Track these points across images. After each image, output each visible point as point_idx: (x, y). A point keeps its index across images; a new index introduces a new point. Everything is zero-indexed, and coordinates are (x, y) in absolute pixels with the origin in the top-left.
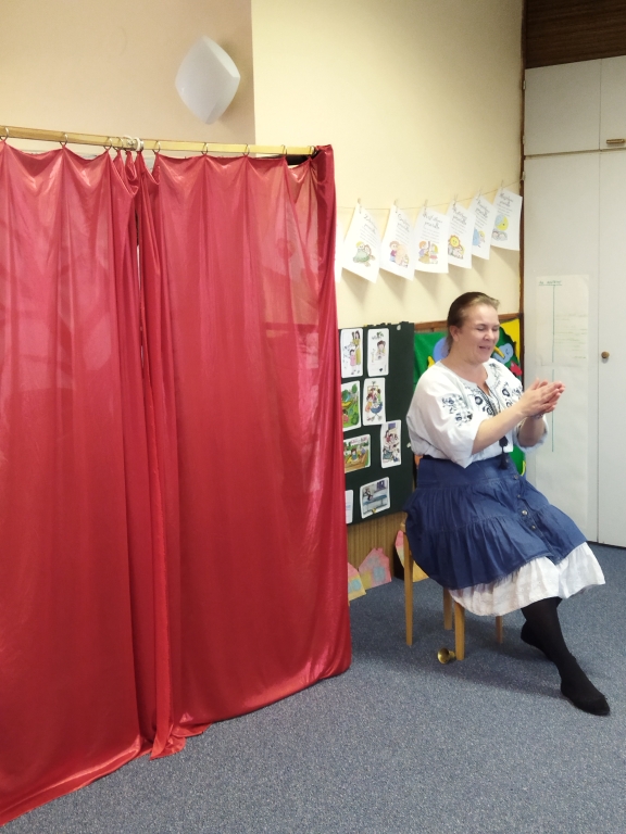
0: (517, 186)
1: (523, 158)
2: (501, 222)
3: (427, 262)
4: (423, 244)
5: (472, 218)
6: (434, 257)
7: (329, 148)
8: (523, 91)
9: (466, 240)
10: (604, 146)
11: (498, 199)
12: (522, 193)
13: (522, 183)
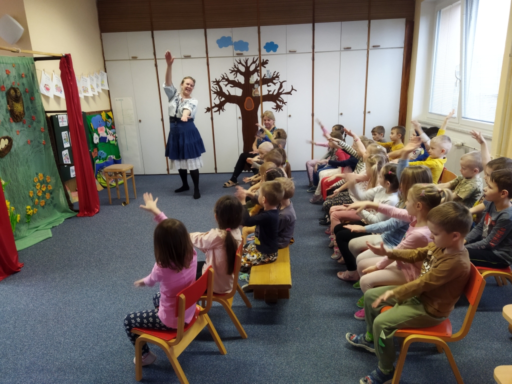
0: (104, 70)
1: (105, 61)
2: (102, 81)
3: (86, 93)
4: (83, 87)
5: (95, 79)
6: (87, 91)
7: (70, 55)
8: (102, 40)
9: (95, 86)
10: (131, 58)
11: (100, 74)
12: (106, 72)
13: (105, 69)
